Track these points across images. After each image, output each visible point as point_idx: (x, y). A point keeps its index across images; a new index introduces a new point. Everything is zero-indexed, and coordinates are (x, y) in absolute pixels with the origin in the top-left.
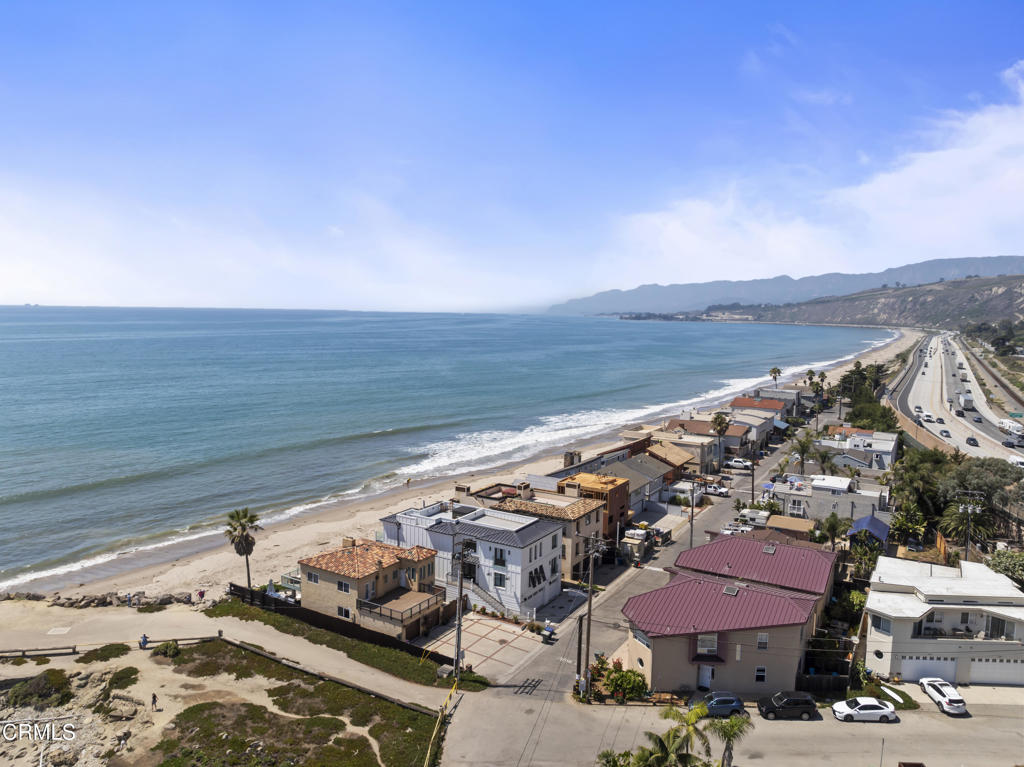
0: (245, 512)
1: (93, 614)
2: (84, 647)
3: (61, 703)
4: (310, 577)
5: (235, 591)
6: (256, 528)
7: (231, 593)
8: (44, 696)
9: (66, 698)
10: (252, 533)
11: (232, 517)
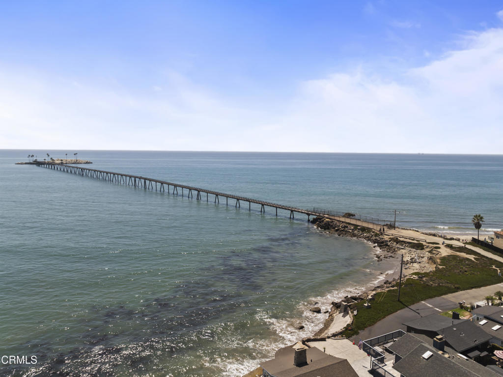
0: (479, 216)
1: (431, 237)
2: (428, 241)
3: (421, 250)
4: (497, 237)
5: (474, 239)
6: (482, 221)
7: (472, 240)
8: (418, 247)
9: (422, 249)
10: (481, 222)
11: (475, 216)
